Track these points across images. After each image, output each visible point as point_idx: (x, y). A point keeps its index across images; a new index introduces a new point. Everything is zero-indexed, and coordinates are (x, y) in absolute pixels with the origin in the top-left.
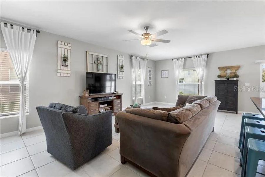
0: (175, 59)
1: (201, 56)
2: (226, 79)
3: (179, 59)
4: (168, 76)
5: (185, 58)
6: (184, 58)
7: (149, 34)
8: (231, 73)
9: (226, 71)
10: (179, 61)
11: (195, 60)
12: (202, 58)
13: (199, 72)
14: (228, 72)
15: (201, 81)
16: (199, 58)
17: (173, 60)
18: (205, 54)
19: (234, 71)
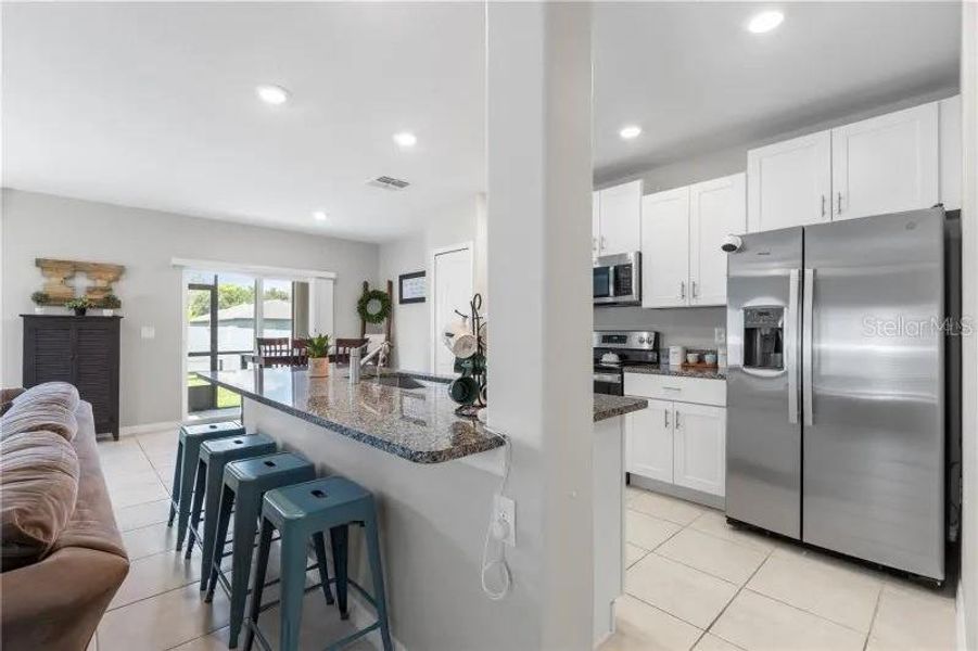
2: (72, 313)
8: (90, 290)
9: (71, 277)
14: (82, 282)
19: (102, 283)
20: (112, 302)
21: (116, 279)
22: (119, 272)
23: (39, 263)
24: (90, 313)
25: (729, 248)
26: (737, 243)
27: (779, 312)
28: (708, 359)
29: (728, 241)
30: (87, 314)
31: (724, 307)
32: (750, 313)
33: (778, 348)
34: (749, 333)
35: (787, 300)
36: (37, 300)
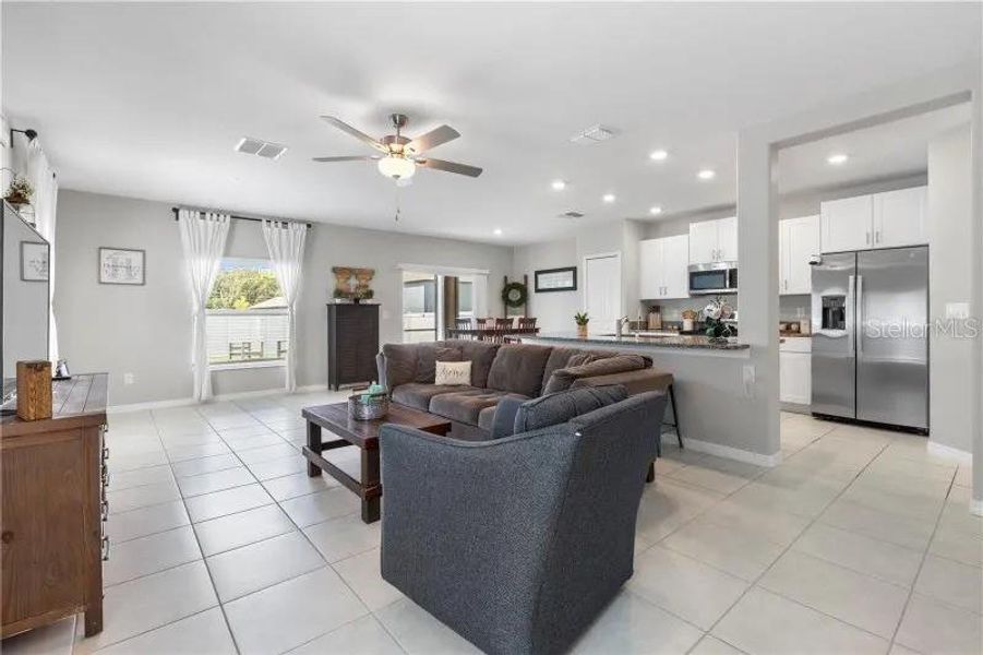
0: (189, 208)
1: (289, 225)
2: (352, 302)
3: (208, 215)
4: (144, 278)
5: (232, 217)
6: (228, 218)
8: (358, 287)
9: (348, 278)
10: (210, 223)
11: (271, 232)
12: (292, 233)
13: (285, 274)
14: (353, 282)
15: (291, 306)
16: (284, 231)
17: (176, 211)
18: (300, 222)
19: (363, 282)
20: (370, 294)
21: (370, 279)
22: (371, 274)
23: (335, 270)
25: (813, 263)
26: (818, 260)
27: (843, 298)
28: (794, 327)
29: (813, 259)
30: (361, 302)
31: (810, 295)
32: (825, 299)
33: (842, 318)
34: (825, 311)
35: (847, 291)
36: (338, 293)
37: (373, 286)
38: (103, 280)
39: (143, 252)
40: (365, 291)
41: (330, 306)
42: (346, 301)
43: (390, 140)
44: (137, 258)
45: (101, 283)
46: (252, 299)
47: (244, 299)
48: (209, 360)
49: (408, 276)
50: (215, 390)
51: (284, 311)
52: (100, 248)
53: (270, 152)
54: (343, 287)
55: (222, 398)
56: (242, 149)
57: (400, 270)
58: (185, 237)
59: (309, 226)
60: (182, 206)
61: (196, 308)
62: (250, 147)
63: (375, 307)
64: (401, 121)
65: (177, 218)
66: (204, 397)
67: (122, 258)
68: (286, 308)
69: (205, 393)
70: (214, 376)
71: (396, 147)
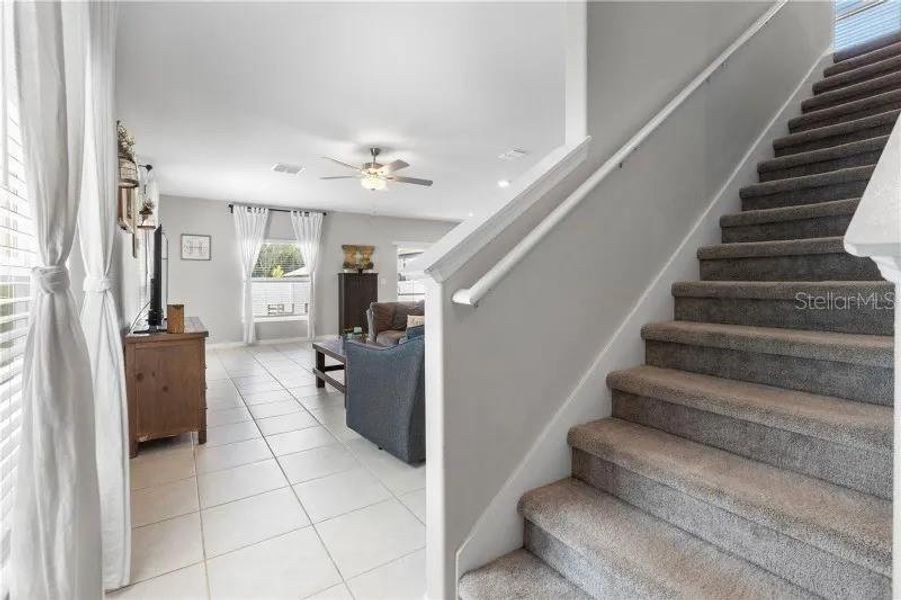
0: (241, 204)
1: (310, 214)
2: (357, 272)
3: (253, 209)
5: (269, 210)
6: (267, 210)
7: (379, 166)
8: (362, 260)
9: (354, 254)
10: (254, 215)
11: (297, 220)
12: (311, 219)
13: (308, 250)
14: (358, 256)
15: (312, 274)
16: (306, 219)
17: (231, 206)
18: (318, 211)
19: (366, 256)
20: (370, 266)
21: (371, 253)
22: (372, 249)
23: (344, 247)
24: (364, 272)
36: (346, 265)
37: (374, 259)
38: (184, 257)
39: (210, 236)
40: (366, 263)
41: (340, 274)
42: (351, 271)
43: (368, 165)
44: (205, 241)
45: (182, 259)
46: (286, 269)
47: (279, 267)
48: (254, 314)
49: (400, 251)
50: (258, 336)
51: (307, 279)
52: (182, 235)
53: (294, 170)
54: (351, 261)
55: (262, 342)
56: (276, 169)
57: (396, 246)
58: (238, 226)
59: (325, 214)
60: (235, 203)
61: (244, 277)
62: (280, 168)
63: (375, 276)
64: (376, 152)
65: (232, 212)
66: (250, 341)
67: (196, 241)
68: (307, 276)
69: (251, 338)
70: (257, 327)
71: (372, 170)
